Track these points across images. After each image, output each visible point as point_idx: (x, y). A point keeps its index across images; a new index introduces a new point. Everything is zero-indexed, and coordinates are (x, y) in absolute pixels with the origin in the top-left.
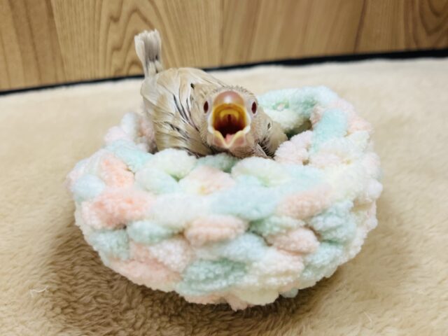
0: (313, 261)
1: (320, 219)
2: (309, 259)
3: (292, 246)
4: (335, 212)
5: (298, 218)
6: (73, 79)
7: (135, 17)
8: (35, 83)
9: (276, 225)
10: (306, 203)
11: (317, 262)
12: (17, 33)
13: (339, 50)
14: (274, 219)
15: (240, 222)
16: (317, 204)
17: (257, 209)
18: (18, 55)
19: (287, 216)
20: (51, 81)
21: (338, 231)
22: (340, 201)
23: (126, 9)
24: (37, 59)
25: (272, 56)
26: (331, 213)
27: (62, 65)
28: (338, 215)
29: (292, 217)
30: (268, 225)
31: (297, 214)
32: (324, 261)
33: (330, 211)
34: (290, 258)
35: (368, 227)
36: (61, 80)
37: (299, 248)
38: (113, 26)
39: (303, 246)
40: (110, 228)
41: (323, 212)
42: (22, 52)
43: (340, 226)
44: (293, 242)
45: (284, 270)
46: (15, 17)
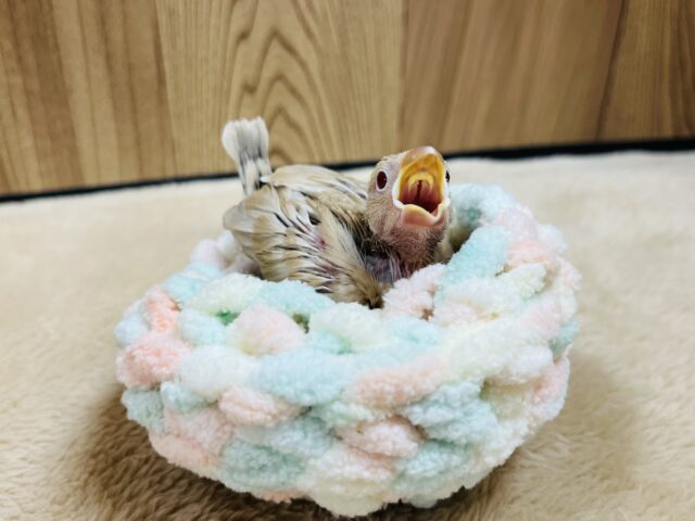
0: (406, 470)
1: (417, 409)
2: (400, 467)
3: (369, 447)
4: (442, 400)
5: (377, 407)
6: (188, 172)
7: (279, 86)
8: (133, 177)
9: (341, 416)
10: (388, 388)
11: (412, 472)
12: (116, 108)
13: (573, 136)
14: (338, 407)
15: (283, 407)
16: (408, 389)
17: (311, 392)
18: (112, 139)
19: (357, 403)
20: (156, 174)
21: (450, 428)
22: (453, 383)
23: (267, 74)
24: (138, 143)
25: (474, 144)
26: (436, 402)
27: (173, 151)
28: (447, 404)
29: (366, 406)
30: (329, 414)
31: (374, 402)
32: (425, 471)
33: (433, 398)
34: (366, 461)
35: (536, 419)
36: (170, 173)
37: (379, 450)
38: (247, 99)
39: (387, 448)
40: (144, 387)
41: (423, 400)
42: (119, 133)
43: (453, 421)
44: (370, 441)
45: (354, 477)
46: (113, 86)
